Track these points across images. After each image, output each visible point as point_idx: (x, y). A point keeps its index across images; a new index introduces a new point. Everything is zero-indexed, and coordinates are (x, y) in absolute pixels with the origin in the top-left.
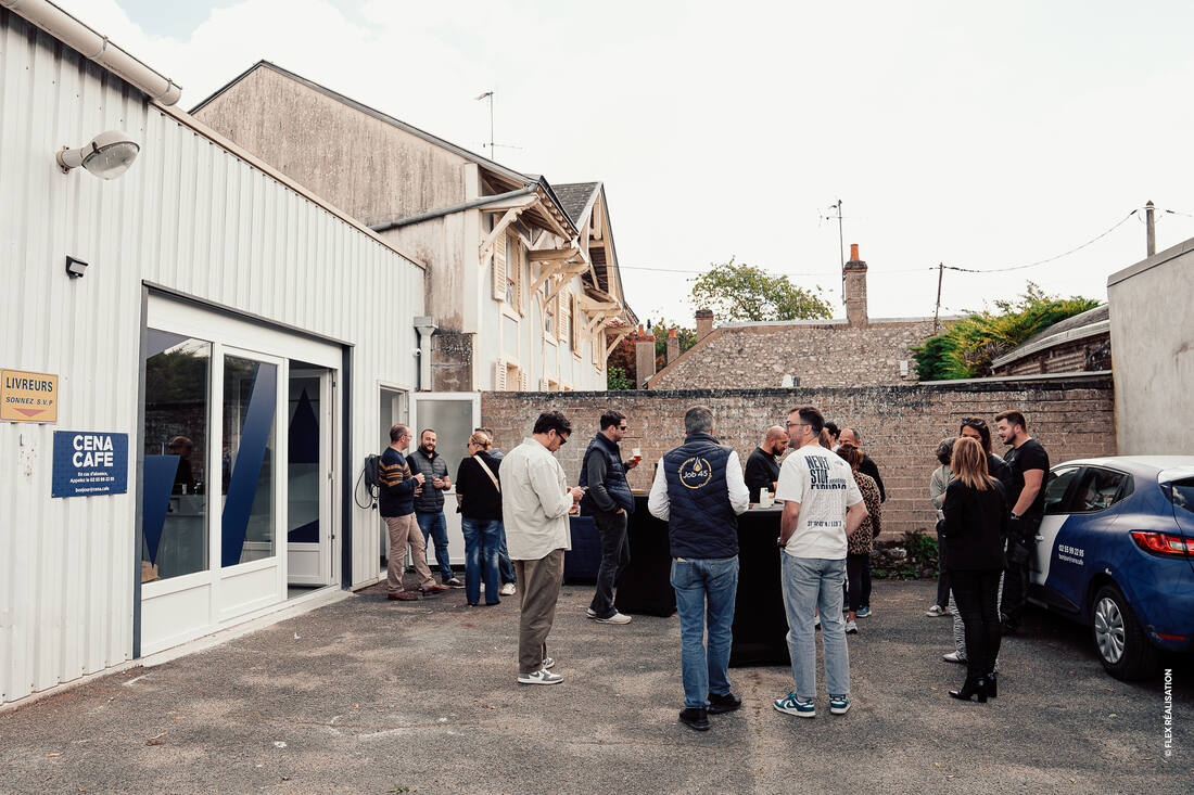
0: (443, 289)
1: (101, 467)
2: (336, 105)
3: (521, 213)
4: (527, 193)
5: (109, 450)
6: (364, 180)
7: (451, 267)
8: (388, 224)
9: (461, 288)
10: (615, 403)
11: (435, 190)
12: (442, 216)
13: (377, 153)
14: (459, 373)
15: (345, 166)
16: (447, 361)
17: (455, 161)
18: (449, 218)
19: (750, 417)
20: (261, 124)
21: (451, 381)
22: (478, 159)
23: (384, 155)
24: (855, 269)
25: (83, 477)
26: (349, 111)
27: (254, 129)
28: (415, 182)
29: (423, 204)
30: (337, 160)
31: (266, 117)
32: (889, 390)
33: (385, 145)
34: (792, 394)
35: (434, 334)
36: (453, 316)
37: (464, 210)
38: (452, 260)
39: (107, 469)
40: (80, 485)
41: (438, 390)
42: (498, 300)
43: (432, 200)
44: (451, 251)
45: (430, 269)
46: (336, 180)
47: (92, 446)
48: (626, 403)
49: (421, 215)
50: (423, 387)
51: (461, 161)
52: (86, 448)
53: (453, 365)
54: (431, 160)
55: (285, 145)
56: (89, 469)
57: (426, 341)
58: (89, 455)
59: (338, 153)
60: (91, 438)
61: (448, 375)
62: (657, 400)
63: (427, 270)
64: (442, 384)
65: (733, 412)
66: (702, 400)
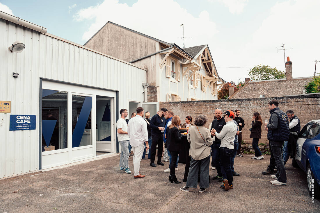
0: (151, 75)
1: (26, 123)
2: (125, 30)
3: (170, 54)
4: (171, 48)
5: (29, 119)
6: (132, 49)
7: (153, 69)
8: (137, 59)
9: (155, 75)
10: (195, 104)
11: (148, 50)
12: (150, 56)
13: (134, 41)
14: (154, 97)
15: (127, 46)
16: (151, 94)
17: (153, 41)
18: (152, 57)
19: (232, 107)
20: (108, 37)
21: (152, 99)
22: (159, 41)
23: (136, 42)
24: (289, 64)
25: (20, 126)
26: (128, 32)
27: (107, 39)
28: (143, 48)
29: (145, 54)
30: (125, 45)
31: (110, 35)
32: (274, 98)
33: (136, 39)
34: (244, 100)
35: (148, 87)
36: (153, 82)
37: (155, 54)
38: (153, 68)
39: (28, 124)
40: (19, 128)
41: (149, 102)
42: (168, 78)
43: (148, 52)
44: (153, 65)
45: (148, 70)
46: (125, 49)
47: (23, 118)
48: (198, 104)
49: (145, 57)
50: (145, 101)
51: (154, 41)
52: (21, 119)
53: (153, 95)
54: (147, 42)
55: (114, 42)
56: (22, 124)
57: (146, 89)
58: (22, 120)
59: (126, 42)
60: (23, 116)
61: (151, 98)
62: (206, 103)
63: (147, 71)
64: (150, 101)
65: (227, 106)
66: (218, 103)
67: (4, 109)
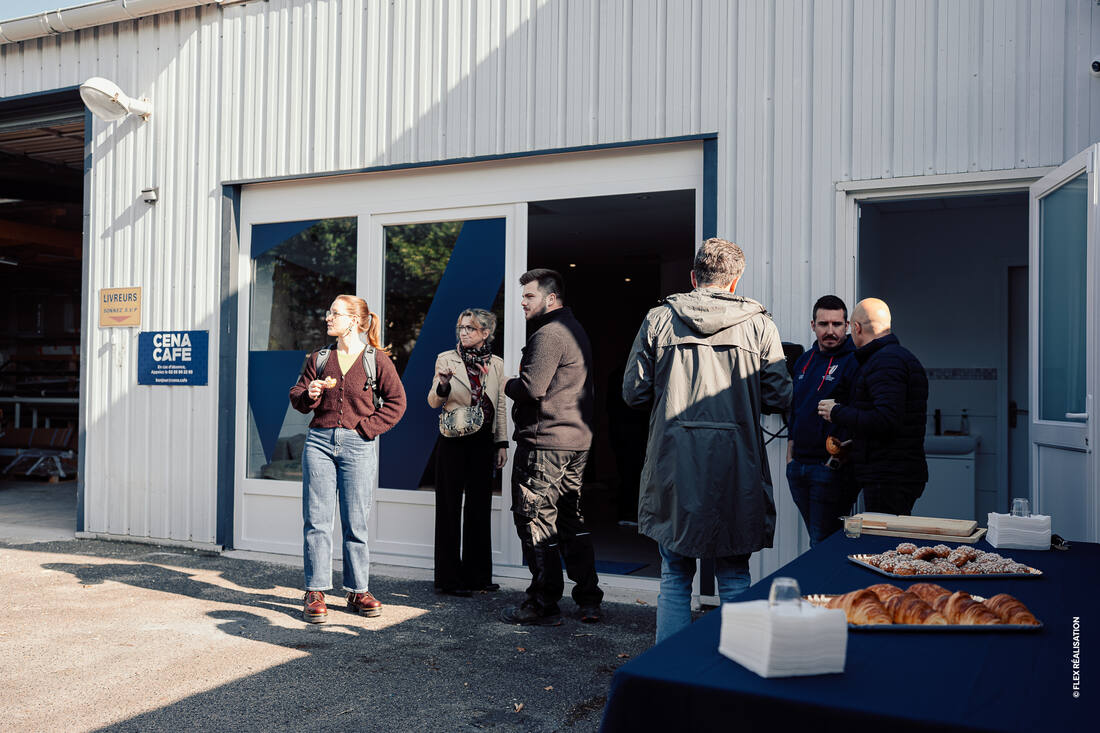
1: (179, 361)
5: (186, 346)
25: (162, 370)
39: (185, 363)
40: (160, 376)
47: (171, 343)
52: (164, 345)
56: (167, 363)
58: (167, 351)
60: (169, 335)
67: (127, 314)
